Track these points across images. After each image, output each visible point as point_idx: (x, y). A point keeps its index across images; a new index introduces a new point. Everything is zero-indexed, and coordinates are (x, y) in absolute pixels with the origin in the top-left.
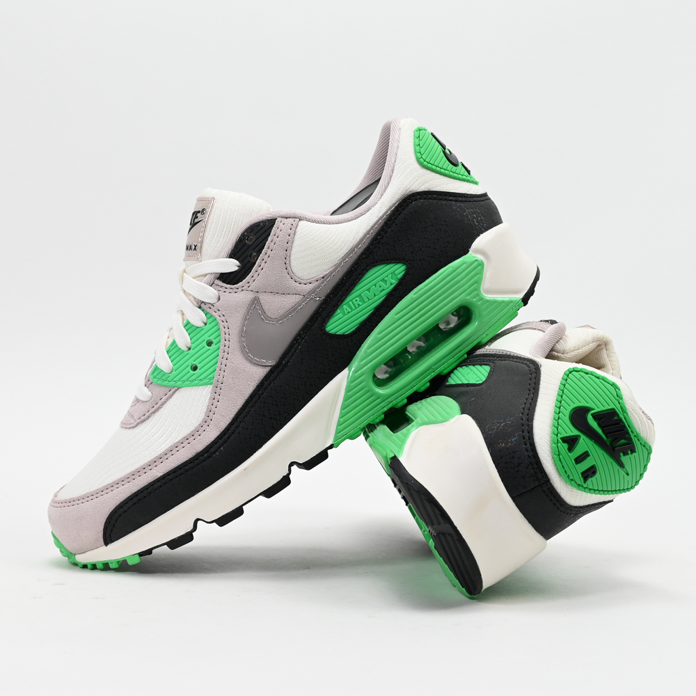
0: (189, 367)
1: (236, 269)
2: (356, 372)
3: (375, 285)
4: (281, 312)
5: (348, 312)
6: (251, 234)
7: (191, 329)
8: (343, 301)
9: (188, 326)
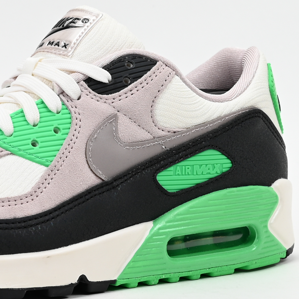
0: (31, 140)
1: (107, 82)
2: (159, 229)
3: (206, 165)
4: (132, 139)
5: (179, 175)
6: (133, 61)
7: (44, 110)
8: (179, 162)
9: (42, 105)
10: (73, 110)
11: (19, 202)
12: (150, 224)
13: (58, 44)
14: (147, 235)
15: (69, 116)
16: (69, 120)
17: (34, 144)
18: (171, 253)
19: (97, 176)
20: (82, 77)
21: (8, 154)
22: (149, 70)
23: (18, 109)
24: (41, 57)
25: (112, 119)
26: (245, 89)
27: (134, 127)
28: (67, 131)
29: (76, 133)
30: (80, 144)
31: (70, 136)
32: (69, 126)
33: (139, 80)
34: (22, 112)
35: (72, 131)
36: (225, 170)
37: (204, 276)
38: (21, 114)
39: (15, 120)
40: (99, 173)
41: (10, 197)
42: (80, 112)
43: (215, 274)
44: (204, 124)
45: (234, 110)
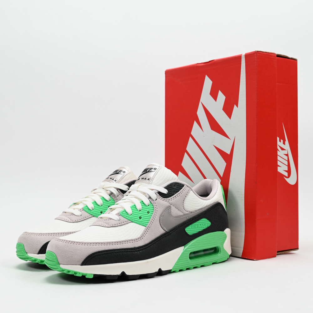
1: (166, 193)
2: (186, 249)
3: (202, 224)
4: (176, 215)
5: (193, 228)
6: (175, 185)
7: (143, 204)
8: (193, 223)
9: (142, 203)
10: (154, 204)
11: (136, 241)
12: (183, 247)
13: (145, 179)
14: (182, 251)
15: (153, 207)
16: (153, 208)
17: (140, 218)
18: (190, 258)
19: (164, 230)
20: (157, 191)
21: (130, 222)
22: (182, 188)
23: (133, 205)
24: (140, 184)
25: (169, 208)
26: (215, 195)
27: (177, 210)
28: (152, 213)
29: (156, 213)
30: (157, 217)
31: (154, 214)
32: (153, 210)
33: (178, 193)
34: (135, 205)
35: (154, 213)
36: (209, 226)
37: (202, 266)
38: (135, 206)
39: (132, 209)
40: (165, 228)
41: (132, 239)
42: (157, 205)
43: (206, 265)
44: (201, 209)
45: (211, 203)
